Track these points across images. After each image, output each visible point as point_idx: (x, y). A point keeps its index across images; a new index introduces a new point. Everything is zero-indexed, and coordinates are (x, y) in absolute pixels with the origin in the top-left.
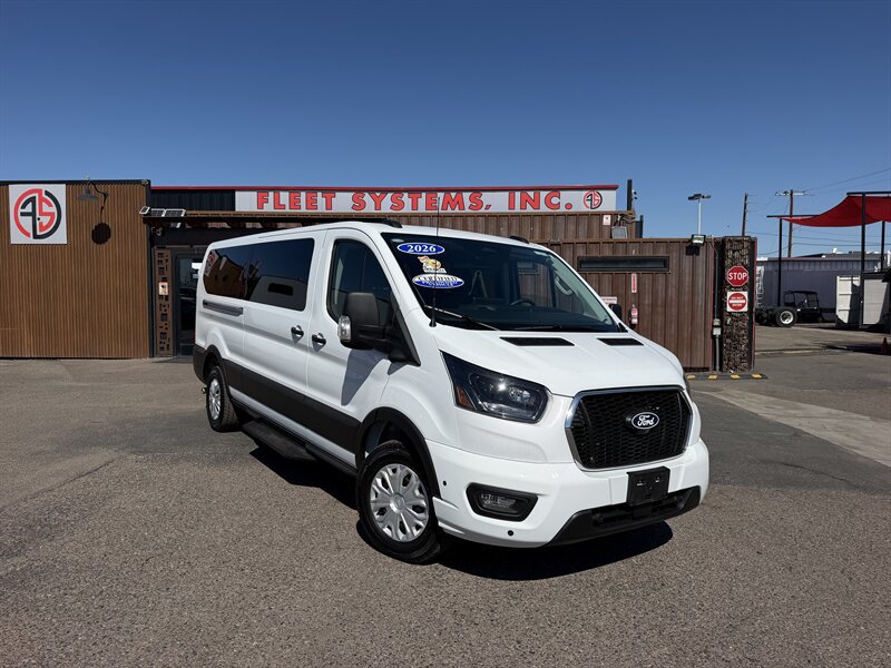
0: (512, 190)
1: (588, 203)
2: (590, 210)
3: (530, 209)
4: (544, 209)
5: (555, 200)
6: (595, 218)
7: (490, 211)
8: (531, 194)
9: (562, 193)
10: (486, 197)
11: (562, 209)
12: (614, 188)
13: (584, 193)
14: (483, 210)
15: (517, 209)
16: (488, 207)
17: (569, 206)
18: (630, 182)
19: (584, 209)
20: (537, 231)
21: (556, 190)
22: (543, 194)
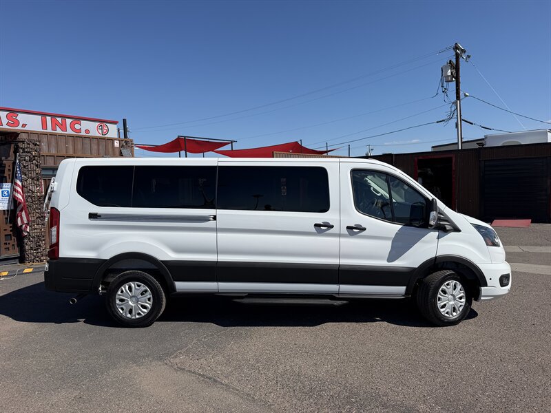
0: (44, 115)
1: (100, 131)
2: (101, 136)
3: (59, 131)
4: (69, 132)
5: (77, 126)
6: (110, 142)
7: (26, 128)
8: (59, 120)
9: (82, 122)
10: (21, 118)
11: (83, 133)
12: (115, 123)
13: (97, 124)
14: (19, 128)
15: (49, 130)
16: (24, 125)
17: (87, 131)
18: (124, 121)
19: (97, 135)
20: (71, 147)
21: (78, 119)
22: (69, 121)
